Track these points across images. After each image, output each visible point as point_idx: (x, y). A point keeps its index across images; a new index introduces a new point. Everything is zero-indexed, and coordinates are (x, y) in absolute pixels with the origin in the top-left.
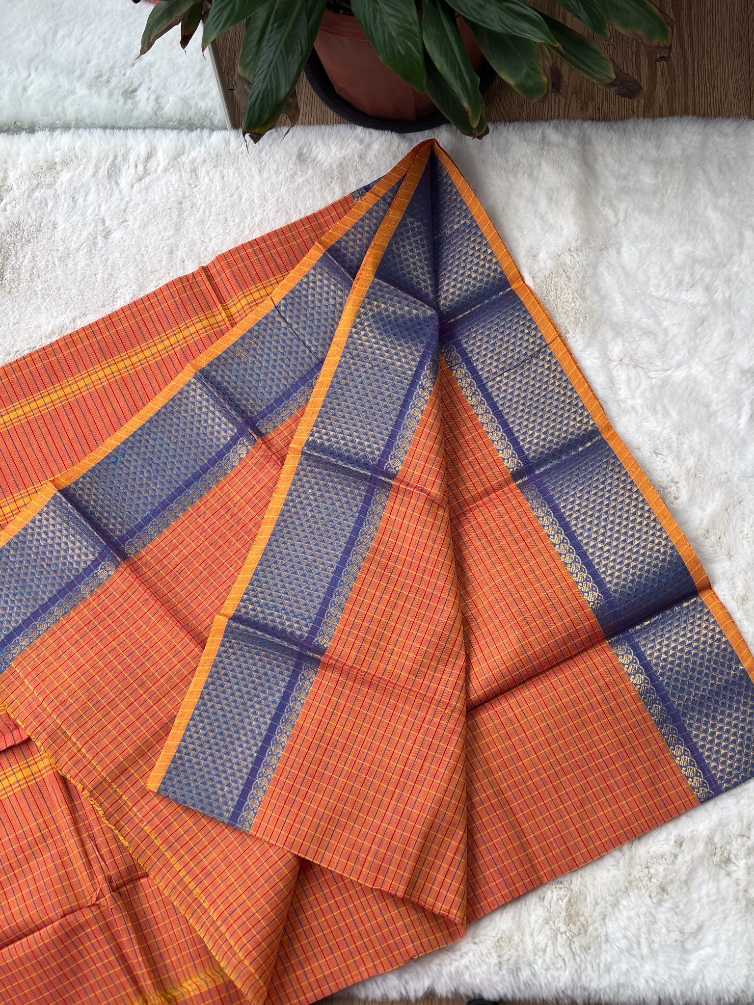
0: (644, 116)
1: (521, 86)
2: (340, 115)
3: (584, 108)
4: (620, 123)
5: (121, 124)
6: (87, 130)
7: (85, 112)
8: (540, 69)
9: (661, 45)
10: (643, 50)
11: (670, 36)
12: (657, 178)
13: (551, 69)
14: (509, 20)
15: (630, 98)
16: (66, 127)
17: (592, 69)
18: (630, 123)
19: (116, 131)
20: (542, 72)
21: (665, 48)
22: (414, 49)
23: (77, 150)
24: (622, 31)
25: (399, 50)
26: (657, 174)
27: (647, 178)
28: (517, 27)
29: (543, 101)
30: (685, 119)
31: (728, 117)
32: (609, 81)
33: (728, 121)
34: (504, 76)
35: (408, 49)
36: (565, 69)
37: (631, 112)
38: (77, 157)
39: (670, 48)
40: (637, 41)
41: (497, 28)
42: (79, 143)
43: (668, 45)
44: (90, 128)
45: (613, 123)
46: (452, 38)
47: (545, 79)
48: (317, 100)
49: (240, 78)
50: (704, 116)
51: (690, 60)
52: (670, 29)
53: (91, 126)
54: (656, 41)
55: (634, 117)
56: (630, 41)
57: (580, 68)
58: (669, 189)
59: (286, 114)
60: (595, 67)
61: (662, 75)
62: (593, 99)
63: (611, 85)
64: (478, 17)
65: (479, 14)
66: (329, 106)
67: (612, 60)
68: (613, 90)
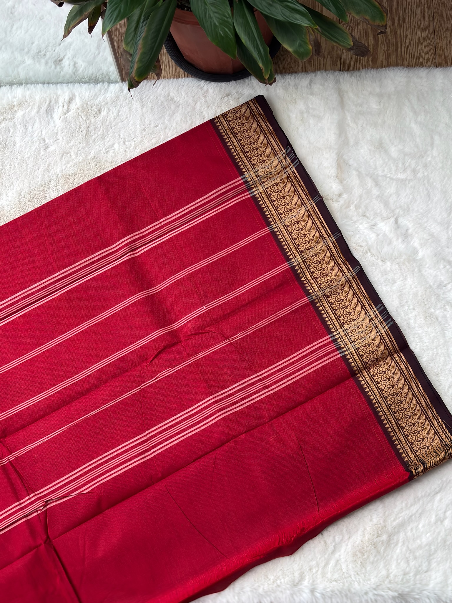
0: (372, 68)
1: (296, 52)
2: (186, 72)
3: (335, 64)
4: (357, 72)
5: (54, 80)
6: (33, 85)
7: (31, 74)
8: (308, 41)
9: (380, 24)
10: (370, 27)
11: (386, 19)
12: (380, 105)
13: (314, 41)
14: (287, 13)
15: (363, 56)
16: (20, 84)
17: (339, 40)
18: (363, 72)
19: (50, 85)
20: (309, 43)
21: (383, 26)
22: (229, 33)
23: (27, 97)
24: (356, 17)
25: (220, 34)
26: (380, 102)
27: (374, 105)
28: (292, 17)
29: (310, 60)
30: (396, 69)
31: (423, 67)
32: (349, 47)
33: (422, 69)
34: (286, 46)
35: (225, 32)
36: (323, 41)
37: (364, 66)
38: (27, 102)
39: (386, 26)
40: (366, 23)
41: (280, 18)
42: (28, 93)
43: (384, 25)
44: (34, 84)
45: (352, 72)
46: (252, 25)
47: (310, 47)
48: (173, 63)
49: (125, 51)
50: (408, 66)
51: (398, 33)
52: (385, 15)
53: (35, 83)
54: (377, 22)
55: (365, 68)
56: (361, 22)
57: (332, 40)
58: (388, 112)
59: (154, 72)
60: (340, 39)
61: (382, 43)
62: (340, 58)
63: (351, 49)
64: (268, 11)
65: (269, 9)
66: (180, 66)
67: (350, 34)
68: (352, 52)
